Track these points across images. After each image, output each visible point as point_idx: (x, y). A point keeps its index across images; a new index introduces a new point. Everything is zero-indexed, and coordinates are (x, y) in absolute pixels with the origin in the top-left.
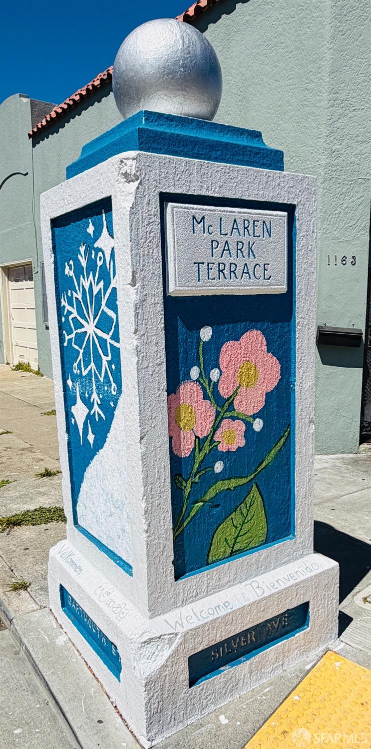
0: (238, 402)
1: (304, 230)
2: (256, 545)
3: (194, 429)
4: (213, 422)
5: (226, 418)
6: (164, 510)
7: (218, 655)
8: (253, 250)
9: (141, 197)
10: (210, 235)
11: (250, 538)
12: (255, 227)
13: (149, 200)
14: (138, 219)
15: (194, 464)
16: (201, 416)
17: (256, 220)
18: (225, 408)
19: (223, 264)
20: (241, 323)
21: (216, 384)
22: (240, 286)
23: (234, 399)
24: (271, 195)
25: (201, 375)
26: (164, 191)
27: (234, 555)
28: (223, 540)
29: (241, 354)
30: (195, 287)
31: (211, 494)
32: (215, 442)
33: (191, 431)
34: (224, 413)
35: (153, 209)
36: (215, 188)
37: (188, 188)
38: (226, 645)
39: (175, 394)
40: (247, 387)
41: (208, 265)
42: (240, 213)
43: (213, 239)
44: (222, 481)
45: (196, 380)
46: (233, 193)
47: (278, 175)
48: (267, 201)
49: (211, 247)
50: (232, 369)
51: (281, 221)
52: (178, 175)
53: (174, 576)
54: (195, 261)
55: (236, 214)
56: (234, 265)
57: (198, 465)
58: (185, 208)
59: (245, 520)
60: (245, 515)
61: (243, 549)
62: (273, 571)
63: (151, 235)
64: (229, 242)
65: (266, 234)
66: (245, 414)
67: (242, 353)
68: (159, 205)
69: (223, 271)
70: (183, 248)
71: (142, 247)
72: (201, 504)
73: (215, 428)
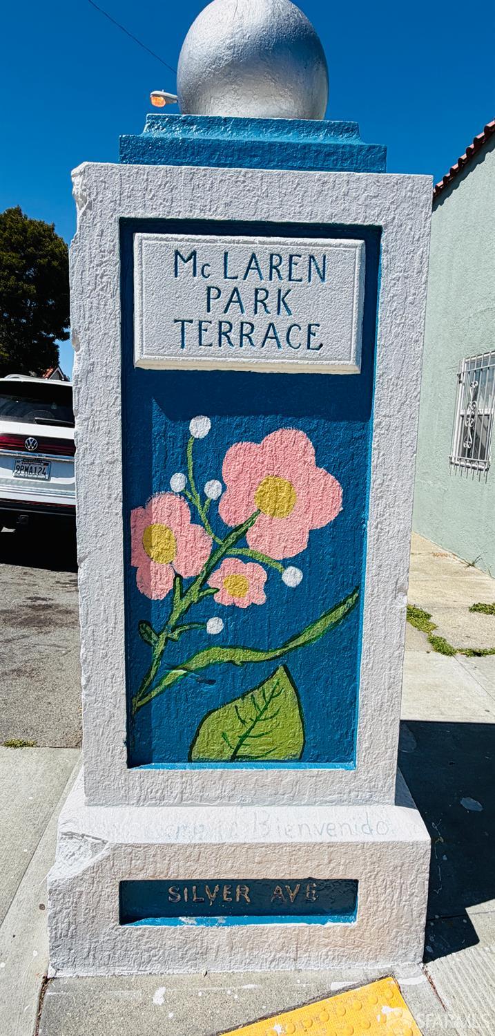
0: (255, 535)
1: (399, 269)
2: (281, 759)
3: (174, 562)
4: (208, 558)
5: (230, 556)
6: (112, 666)
7: (179, 897)
8: (287, 302)
9: (89, 227)
10: (206, 279)
11: (268, 744)
12: (293, 265)
13: (102, 231)
14: (83, 257)
15: (172, 613)
16: (186, 545)
17: (294, 253)
18: (230, 541)
19: (229, 323)
20: (265, 417)
21: (215, 504)
22: (259, 357)
23: (247, 530)
24: (328, 213)
25: (188, 486)
26: (127, 216)
27: (237, 761)
28: (218, 734)
29: (263, 463)
30: (175, 355)
31: (199, 661)
32: (210, 588)
33: (169, 565)
34: (228, 548)
35: (108, 243)
36: (217, 207)
37: (168, 210)
38: (194, 887)
39: (144, 508)
40: (273, 514)
41: (200, 325)
42: (263, 243)
43: (209, 285)
44: (219, 648)
45: (180, 493)
46: (252, 213)
47: (345, 178)
48: (320, 222)
49: (206, 296)
50: (245, 484)
51: (347, 254)
52: (151, 191)
53: (125, 760)
54: (176, 318)
55: (255, 245)
56: (248, 325)
57: (178, 616)
58: (162, 239)
59: (260, 715)
60: (262, 708)
61: (256, 757)
62: (306, 807)
63: (103, 280)
64: (239, 289)
65: (315, 275)
66: (266, 556)
67: (265, 463)
68: (117, 236)
69: (228, 334)
70: (156, 298)
71: (89, 297)
72: (182, 672)
73: (211, 568)
